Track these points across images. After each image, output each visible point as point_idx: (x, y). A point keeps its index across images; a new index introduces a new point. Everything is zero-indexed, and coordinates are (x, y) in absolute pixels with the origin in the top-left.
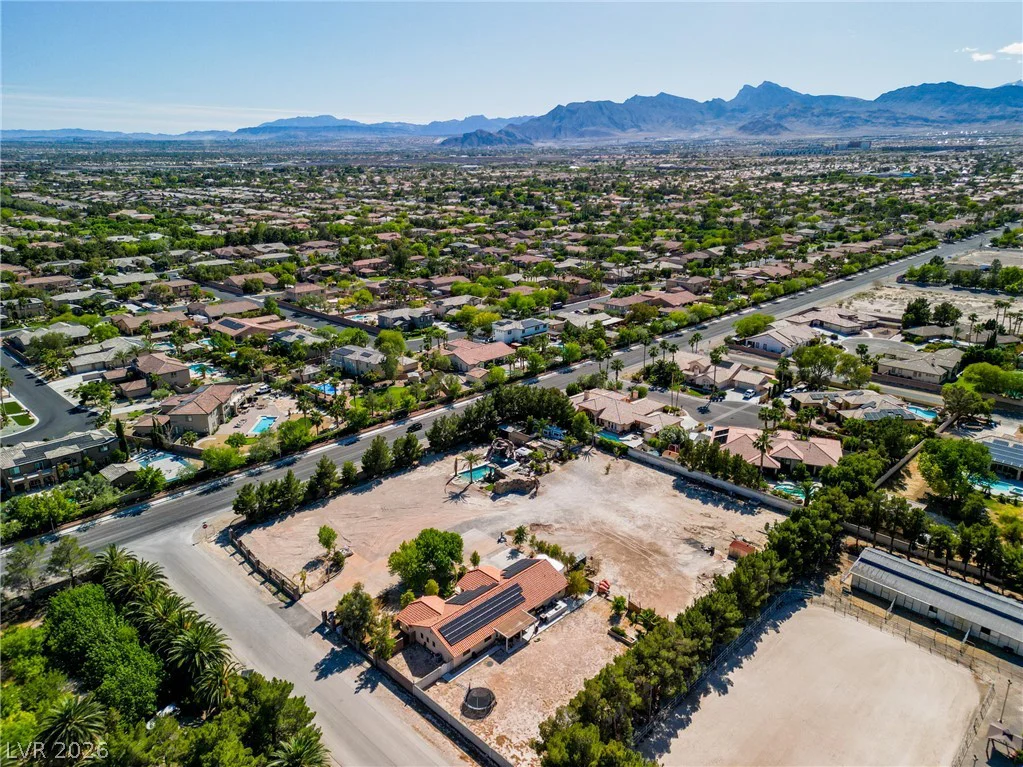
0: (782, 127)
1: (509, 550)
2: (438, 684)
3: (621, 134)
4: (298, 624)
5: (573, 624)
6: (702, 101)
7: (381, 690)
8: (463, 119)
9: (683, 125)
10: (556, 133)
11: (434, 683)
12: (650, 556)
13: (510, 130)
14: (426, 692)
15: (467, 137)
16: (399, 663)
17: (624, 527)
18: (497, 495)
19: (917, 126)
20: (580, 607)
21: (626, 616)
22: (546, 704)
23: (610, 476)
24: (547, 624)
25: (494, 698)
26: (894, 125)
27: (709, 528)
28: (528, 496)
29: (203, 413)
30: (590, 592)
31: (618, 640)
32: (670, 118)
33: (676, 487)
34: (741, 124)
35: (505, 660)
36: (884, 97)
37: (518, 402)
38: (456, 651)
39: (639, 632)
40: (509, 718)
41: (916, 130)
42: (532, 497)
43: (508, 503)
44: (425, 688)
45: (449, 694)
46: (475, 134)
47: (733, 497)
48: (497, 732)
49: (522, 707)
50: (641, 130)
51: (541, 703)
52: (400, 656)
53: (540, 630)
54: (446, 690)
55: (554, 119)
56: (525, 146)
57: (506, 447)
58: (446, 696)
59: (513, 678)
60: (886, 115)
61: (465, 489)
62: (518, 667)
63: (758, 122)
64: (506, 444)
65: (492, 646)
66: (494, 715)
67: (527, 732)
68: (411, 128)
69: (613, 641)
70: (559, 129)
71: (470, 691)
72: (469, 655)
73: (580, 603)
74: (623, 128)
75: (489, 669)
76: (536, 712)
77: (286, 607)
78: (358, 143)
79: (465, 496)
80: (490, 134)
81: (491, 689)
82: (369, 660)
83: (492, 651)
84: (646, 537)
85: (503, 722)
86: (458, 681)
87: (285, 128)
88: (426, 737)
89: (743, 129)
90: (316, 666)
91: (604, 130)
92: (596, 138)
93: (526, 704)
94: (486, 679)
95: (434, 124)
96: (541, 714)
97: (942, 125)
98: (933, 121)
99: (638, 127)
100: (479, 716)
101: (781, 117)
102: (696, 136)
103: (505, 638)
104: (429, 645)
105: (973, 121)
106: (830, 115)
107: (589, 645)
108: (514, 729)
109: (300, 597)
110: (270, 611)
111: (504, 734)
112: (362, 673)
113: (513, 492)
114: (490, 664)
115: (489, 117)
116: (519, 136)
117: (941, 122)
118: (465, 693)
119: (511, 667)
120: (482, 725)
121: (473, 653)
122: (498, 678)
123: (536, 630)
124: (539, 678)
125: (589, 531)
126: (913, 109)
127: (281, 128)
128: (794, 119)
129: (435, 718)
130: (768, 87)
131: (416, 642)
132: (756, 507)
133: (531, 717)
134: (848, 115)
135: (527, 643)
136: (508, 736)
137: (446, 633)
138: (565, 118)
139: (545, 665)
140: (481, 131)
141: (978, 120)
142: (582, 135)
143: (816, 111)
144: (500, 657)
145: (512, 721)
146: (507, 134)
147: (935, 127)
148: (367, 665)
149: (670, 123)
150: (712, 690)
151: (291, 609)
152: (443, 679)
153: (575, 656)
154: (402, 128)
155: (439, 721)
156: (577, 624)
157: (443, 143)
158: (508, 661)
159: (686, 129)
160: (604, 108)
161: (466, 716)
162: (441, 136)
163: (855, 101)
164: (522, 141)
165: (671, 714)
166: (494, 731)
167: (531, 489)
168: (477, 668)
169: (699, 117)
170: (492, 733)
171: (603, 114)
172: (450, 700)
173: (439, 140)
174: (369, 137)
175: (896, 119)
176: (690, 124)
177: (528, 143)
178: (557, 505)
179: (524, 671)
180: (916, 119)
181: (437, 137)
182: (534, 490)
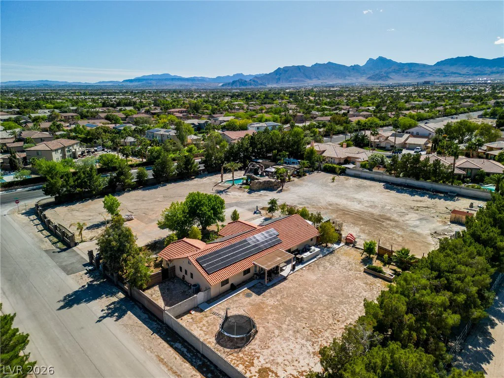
0: (389, 77)
1: (263, 218)
2: (193, 312)
3: (309, 81)
4: (64, 264)
5: (328, 264)
6: (349, 66)
7: (130, 318)
8: (232, 75)
9: (340, 77)
10: (278, 80)
11: (188, 312)
12: (383, 222)
13: (255, 79)
14: (179, 320)
15: (234, 82)
16: (154, 295)
17: (355, 207)
18: (251, 191)
19: (456, 77)
20: (332, 252)
21: (377, 259)
22: (315, 333)
23: (335, 183)
24: (303, 264)
25: (254, 326)
26: (444, 77)
27: (425, 207)
28: (276, 192)
29: (49, 149)
30: (338, 242)
31: (375, 276)
32: (333, 73)
33: (387, 188)
34: (369, 76)
35: (264, 291)
36: (438, 64)
37: (266, 145)
38: (214, 281)
39: (394, 270)
40: (273, 347)
41: (455, 79)
42: (279, 192)
43: (261, 195)
44: (178, 317)
45: (204, 322)
46: (238, 80)
47: (433, 192)
48: (258, 364)
49: (287, 335)
50: (320, 79)
51: (307, 332)
52: (157, 288)
53: (297, 268)
54: (201, 320)
55: (276, 74)
56: (262, 86)
57: (259, 167)
58: (201, 325)
59: (274, 307)
60: (440, 72)
61: (228, 188)
62: (279, 298)
63: (377, 74)
64: (258, 166)
65: (251, 279)
66: (255, 344)
67: (296, 363)
68: (207, 79)
69: (371, 279)
70: (279, 79)
71: (227, 318)
72: (228, 286)
73: (331, 250)
74: (310, 78)
75: (248, 300)
76: (304, 342)
77: (59, 252)
78: (181, 86)
79: (227, 192)
80: (246, 81)
81: (252, 317)
82: (124, 292)
83: (251, 284)
84: (376, 212)
85: (266, 352)
86: (214, 310)
87: (146, 80)
88: (171, 369)
89: (370, 78)
90: (65, 297)
91: (301, 79)
92: (297, 83)
93: (291, 332)
94: (245, 308)
95: (219, 78)
96: (310, 343)
97: (468, 76)
98: (464, 75)
99: (318, 78)
100: (237, 345)
101: (388, 73)
102: (347, 82)
103: (265, 270)
104: (188, 278)
105: (483, 74)
106: (413, 72)
107: (348, 280)
108: (280, 360)
109: (76, 244)
110: (45, 254)
111: (268, 365)
112: (113, 303)
113: (264, 189)
114: (248, 296)
115: (245, 74)
116: (260, 82)
117: (468, 75)
118: (221, 321)
119: (270, 298)
120: (241, 355)
121: (232, 285)
122: (259, 307)
123: (293, 268)
124: (302, 308)
125: (327, 209)
126: (453, 69)
127: (144, 79)
128: (394, 74)
129: (185, 347)
130: (382, 60)
131: (175, 277)
132: (455, 196)
133: (298, 346)
134: (421, 72)
135: (285, 278)
136: (274, 368)
137: (205, 262)
138: (281, 73)
139: (306, 296)
140: (241, 80)
141: (486, 74)
142: (290, 81)
143: (405, 70)
144: (259, 290)
145: (276, 350)
146: (254, 81)
147: (464, 77)
148: (121, 295)
149: (333, 76)
150: (497, 321)
151: (64, 254)
152: (199, 308)
153: (336, 289)
154: (203, 79)
155: (189, 351)
156: (333, 264)
157: (223, 86)
158: (267, 293)
159: (341, 78)
160: (301, 69)
161: (222, 346)
162: (221, 83)
163: (424, 66)
164: (261, 84)
165: (463, 346)
166: (256, 361)
167: (278, 188)
168: (235, 299)
169: (348, 73)
170: (252, 364)
171: (301, 71)
172: (204, 328)
173: (221, 85)
174: (186, 83)
175: (445, 74)
176: (344, 76)
177: (264, 85)
178: (299, 196)
179: (285, 301)
180: (455, 73)
181: (220, 83)
182: (281, 188)
